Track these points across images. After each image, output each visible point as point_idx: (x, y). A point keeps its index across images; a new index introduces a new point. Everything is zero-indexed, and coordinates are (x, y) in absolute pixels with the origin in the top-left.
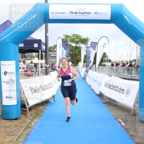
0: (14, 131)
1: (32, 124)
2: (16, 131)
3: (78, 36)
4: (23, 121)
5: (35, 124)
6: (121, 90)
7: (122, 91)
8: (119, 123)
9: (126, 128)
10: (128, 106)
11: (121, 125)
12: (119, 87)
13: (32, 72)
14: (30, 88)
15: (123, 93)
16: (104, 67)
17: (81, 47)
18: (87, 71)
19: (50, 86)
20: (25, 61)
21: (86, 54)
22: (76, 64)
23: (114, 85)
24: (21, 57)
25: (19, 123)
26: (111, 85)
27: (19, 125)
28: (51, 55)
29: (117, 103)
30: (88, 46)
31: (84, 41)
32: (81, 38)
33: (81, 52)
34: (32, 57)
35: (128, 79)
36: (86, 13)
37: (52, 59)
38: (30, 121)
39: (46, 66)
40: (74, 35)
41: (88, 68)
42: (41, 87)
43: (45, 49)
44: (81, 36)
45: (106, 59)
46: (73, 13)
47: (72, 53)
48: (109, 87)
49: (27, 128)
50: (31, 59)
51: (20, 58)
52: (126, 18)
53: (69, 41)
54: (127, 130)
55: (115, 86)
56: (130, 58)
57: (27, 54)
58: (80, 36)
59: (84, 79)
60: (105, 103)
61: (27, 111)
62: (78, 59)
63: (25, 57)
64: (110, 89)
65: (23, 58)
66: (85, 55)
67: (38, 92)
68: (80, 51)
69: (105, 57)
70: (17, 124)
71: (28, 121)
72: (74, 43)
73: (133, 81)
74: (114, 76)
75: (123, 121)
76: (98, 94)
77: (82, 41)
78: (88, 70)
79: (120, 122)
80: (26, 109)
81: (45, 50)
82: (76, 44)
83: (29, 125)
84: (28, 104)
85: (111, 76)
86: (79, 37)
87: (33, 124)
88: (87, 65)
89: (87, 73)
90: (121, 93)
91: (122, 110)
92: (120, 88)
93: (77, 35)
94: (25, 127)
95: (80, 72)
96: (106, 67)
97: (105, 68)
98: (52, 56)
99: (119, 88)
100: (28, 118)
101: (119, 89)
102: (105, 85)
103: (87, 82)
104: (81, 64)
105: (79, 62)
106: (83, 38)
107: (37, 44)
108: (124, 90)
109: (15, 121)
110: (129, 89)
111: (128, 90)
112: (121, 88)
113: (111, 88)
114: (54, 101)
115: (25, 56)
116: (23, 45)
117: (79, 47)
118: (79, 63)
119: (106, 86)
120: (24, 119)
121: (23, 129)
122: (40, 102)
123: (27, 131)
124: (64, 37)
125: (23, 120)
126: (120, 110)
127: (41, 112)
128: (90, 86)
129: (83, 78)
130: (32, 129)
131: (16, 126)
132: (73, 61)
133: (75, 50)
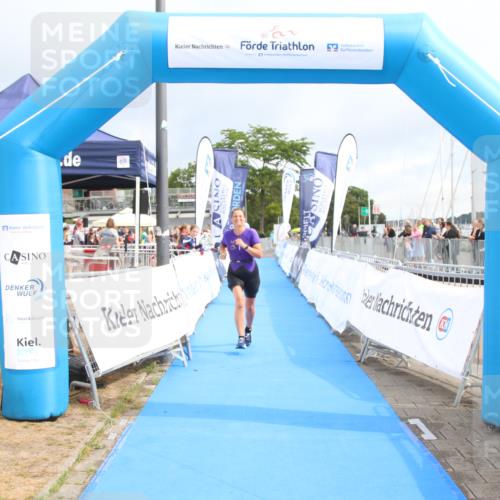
0: (45, 459)
1: (107, 436)
2: (51, 460)
3: (271, 135)
4: (76, 427)
5: (120, 434)
6: (419, 318)
7: (422, 319)
8: (414, 432)
9: (440, 448)
10: (445, 371)
11: (422, 439)
12: (414, 307)
13: (111, 254)
14: (104, 309)
15: (428, 329)
16: (362, 239)
17: (282, 171)
18: (302, 254)
19: (174, 303)
20: (90, 219)
21: (297, 195)
22: (265, 231)
23: (396, 301)
24: (77, 207)
25: (62, 433)
26: (387, 301)
27: (62, 439)
28: (180, 200)
29: (406, 363)
30: (306, 167)
31: (293, 151)
32: (283, 142)
33: (280, 189)
34: (113, 207)
35: (446, 279)
36: (298, 47)
37: (182, 212)
38: (100, 425)
39: (159, 234)
40: (259, 131)
41: (306, 245)
42: (141, 307)
43: (155, 174)
44: (283, 135)
45: (367, 211)
46: (250, 47)
47: (252, 190)
48: (377, 305)
49: (89, 448)
50: (110, 212)
51: (73, 209)
52: (437, 66)
53: (240, 151)
54: (441, 456)
55: (401, 302)
56: (452, 207)
57: (96, 197)
58: (277, 135)
59: (293, 280)
60: (364, 363)
61: (89, 390)
62: (272, 211)
63: (89, 205)
64: (383, 312)
65: (81, 209)
66: (294, 197)
67: (130, 323)
68: (278, 187)
69: (364, 206)
70: (55, 437)
71: (93, 426)
72: (259, 158)
73: (464, 285)
74: (397, 268)
75: (429, 426)
76: (341, 330)
77: (285, 151)
78: (306, 251)
79: (416, 430)
80: (89, 382)
81: (154, 180)
82: (266, 160)
83: (99, 439)
84: (95, 366)
85: (386, 269)
86: (275, 139)
87: (112, 437)
88: (301, 233)
89: (304, 261)
90: (419, 328)
91: (422, 388)
92: (417, 312)
93: (269, 130)
94: (82, 446)
95: (277, 258)
96: (370, 240)
97: (365, 242)
98: (182, 203)
99: (415, 309)
100: (93, 414)
101: (413, 312)
102: (363, 302)
103: (303, 291)
104: (282, 229)
105: (276, 222)
106: (287, 141)
107: (127, 158)
108: (431, 316)
109: (47, 423)
110: (448, 314)
111: (445, 318)
112: (421, 311)
113: (385, 310)
114: (187, 354)
115: (88, 201)
116: (79, 160)
117: (276, 172)
118: (275, 226)
119: (369, 304)
120: (79, 417)
121: (76, 453)
122: (138, 359)
123: (89, 462)
124: (223, 137)
125: (75, 423)
126: (418, 388)
127: (141, 394)
128: (313, 305)
129: (290, 277)
130: (108, 452)
131: (51, 442)
132: (254, 220)
133: (263, 183)
